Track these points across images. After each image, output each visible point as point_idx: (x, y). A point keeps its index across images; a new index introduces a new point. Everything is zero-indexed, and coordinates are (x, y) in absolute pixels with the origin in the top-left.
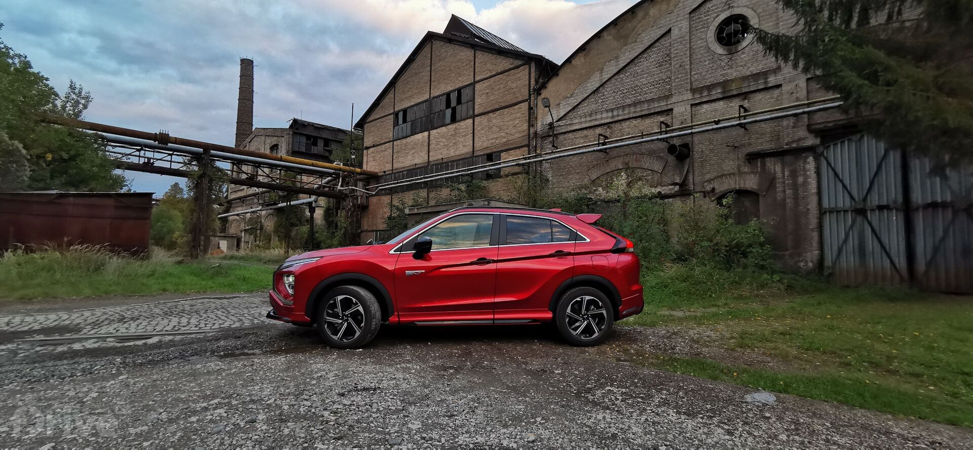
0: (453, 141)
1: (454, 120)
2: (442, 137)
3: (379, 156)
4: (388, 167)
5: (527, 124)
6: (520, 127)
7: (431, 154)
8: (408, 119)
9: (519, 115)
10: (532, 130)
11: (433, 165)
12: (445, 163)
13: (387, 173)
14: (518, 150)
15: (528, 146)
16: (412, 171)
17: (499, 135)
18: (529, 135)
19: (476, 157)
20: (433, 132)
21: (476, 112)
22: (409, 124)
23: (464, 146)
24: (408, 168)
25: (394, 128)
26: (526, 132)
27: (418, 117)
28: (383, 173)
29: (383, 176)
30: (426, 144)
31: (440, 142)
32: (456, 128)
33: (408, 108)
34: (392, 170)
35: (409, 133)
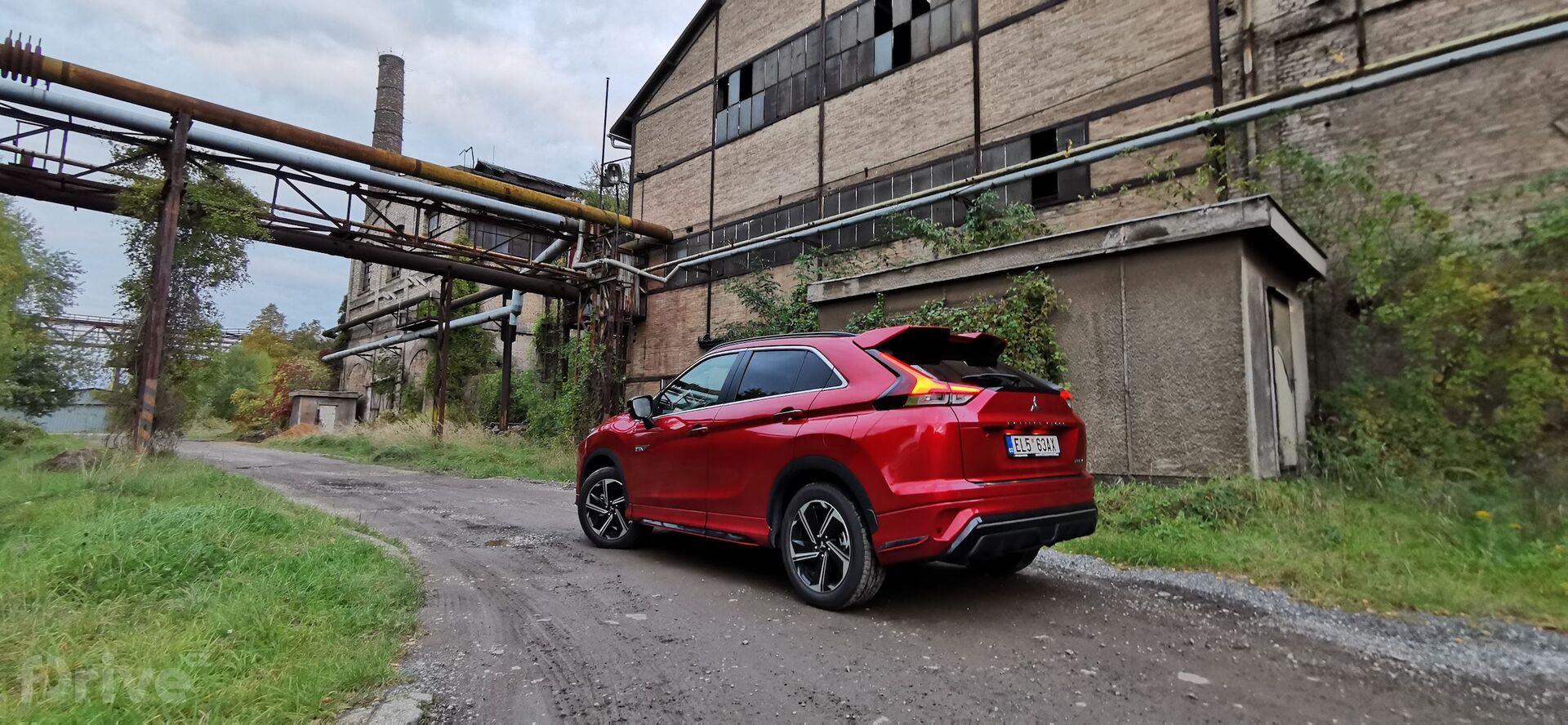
0: (905, 117)
1: (902, 57)
2: (865, 111)
3: (675, 191)
4: (699, 216)
5: (1206, 11)
7: (827, 164)
8: (757, 85)
11: (836, 192)
12: (877, 180)
13: (695, 231)
14: (1165, 101)
15: (1214, 81)
16: (766, 219)
17: (1078, 69)
18: (1216, 43)
19: (987, 148)
20: (834, 106)
21: (983, 23)
22: (758, 101)
23: (941, 124)
24: (756, 212)
25: (715, 117)
27: (785, 74)
28: (685, 233)
29: (684, 239)
30: (813, 139)
31: (858, 126)
32: (912, 81)
33: (756, 58)
34: (711, 221)
35: (759, 119)
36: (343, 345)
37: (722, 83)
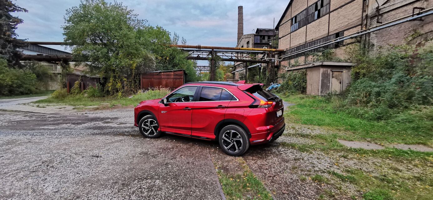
0: (318, 29)
1: (319, 17)
2: (313, 27)
3: (285, 41)
4: (288, 47)
5: (362, 11)
6: (356, 14)
7: (307, 37)
8: (297, 21)
9: (356, 6)
10: (365, 14)
11: (308, 43)
12: (314, 41)
13: (288, 49)
14: (355, 28)
15: (361, 24)
16: (298, 48)
17: (344, 21)
19: (330, 36)
20: (308, 26)
21: (331, 10)
22: (297, 23)
23: (324, 30)
24: (296, 46)
25: (291, 27)
26: (361, 16)
27: (301, 19)
28: (286, 50)
30: (305, 32)
31: (311, 30)
32: (320, 21)
33: (297, 15)
34: (290, 48)
35: (297, 28)
36: (235, 70)
37: (292, 19)
